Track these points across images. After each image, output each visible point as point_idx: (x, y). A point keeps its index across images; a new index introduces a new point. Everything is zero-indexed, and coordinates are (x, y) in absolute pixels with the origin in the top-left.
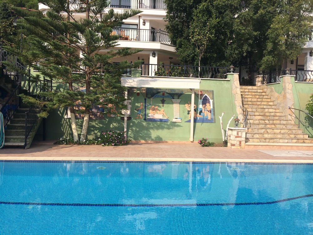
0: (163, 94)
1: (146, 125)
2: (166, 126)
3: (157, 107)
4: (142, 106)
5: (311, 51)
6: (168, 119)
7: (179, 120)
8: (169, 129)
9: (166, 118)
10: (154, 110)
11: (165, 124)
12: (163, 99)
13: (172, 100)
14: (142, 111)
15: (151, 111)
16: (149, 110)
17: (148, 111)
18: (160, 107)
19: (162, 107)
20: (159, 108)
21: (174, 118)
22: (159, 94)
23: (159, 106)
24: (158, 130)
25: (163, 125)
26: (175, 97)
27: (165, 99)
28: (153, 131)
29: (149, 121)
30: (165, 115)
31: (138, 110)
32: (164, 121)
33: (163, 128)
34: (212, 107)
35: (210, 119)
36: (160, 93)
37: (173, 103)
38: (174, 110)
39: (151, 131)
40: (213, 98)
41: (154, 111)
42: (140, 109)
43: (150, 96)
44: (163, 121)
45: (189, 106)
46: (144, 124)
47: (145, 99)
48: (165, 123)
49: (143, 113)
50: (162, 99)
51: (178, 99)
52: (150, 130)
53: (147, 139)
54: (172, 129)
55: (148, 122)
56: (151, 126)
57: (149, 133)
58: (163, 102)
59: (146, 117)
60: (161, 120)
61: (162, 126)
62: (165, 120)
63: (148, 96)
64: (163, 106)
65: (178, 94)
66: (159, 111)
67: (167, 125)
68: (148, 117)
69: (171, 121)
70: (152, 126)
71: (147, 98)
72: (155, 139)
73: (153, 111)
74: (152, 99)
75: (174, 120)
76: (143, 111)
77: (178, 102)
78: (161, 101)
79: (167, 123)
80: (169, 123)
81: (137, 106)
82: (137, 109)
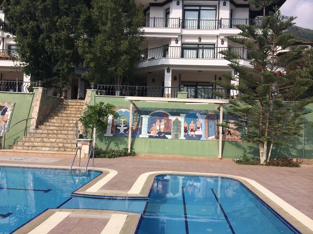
5: (168, 68)
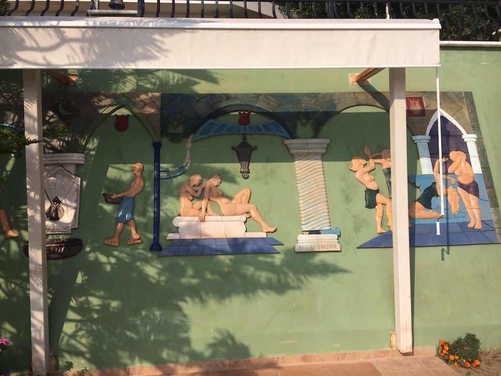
0: (244, 120)
1: (163, 278)
2: (263, 276)
3: (214, 182)
4: (138, 181)
6: (274, 236)
7: (328, 240)
8: (280, 288)
9: (264, 235)
10: (200, 198)
11: (259, 266)
12: (245, 139)
13: (287, 142)
14: (139, 206)
15: (184, 202)
16: (178, 197)
17: (169, 205)
18: (231, 180)
19: (240, 179)
20: (226, 187)
21: (304, 228)
22: (222, 119)
23: (225, 176)
24: (227, 301)
25: (250, 270)
26: (300, 129)
27: (251, 140)
28: (199, 306)
29: (177, 254)
30: (259, 219)
31: (117, 202)
32: (255, 247)
33: (248, 287)
34: (477, 168)
35: (479, 226)
36: (228, 113)
37: (291, 158)
38: (302, 193)
39: (190, 307)
40: (475, 128)
41: (204, 203)
42: (132, 193)
43: (180, 130)
44: (249, 247)
45: (368, 169)
46: (151, 271)
47: (157, 147)
48: (261, 258)
49: (144, 213)
50: (237, 140)
51: (315, 136)
52: (182, 304)
53: (165, 354)
54: (299, 288)
55: (168, 261)
56: (189, 279)
57: (177, 319)
58: (244, 154)
59: (163, 234)
60: (237, 246)
61: (244, 277)
62: (261, 245)
63: (171, 130)
64: (246, 174)
65: (315, 113)
66: (224, 200)
67: (271, 268)
68: (171, 236)
69: (288, 245)
70: (194, 281)
71: (165, 142)
72: (208, 353)
73: (197, 203)
74: (189, 145)
75: (305, 241)
76: (146, 203)
77: (316, 154)
78: (234, 153)
79: (269, 260)
80: (278, 259)
81: (117, 183)
82: (114, 196)
